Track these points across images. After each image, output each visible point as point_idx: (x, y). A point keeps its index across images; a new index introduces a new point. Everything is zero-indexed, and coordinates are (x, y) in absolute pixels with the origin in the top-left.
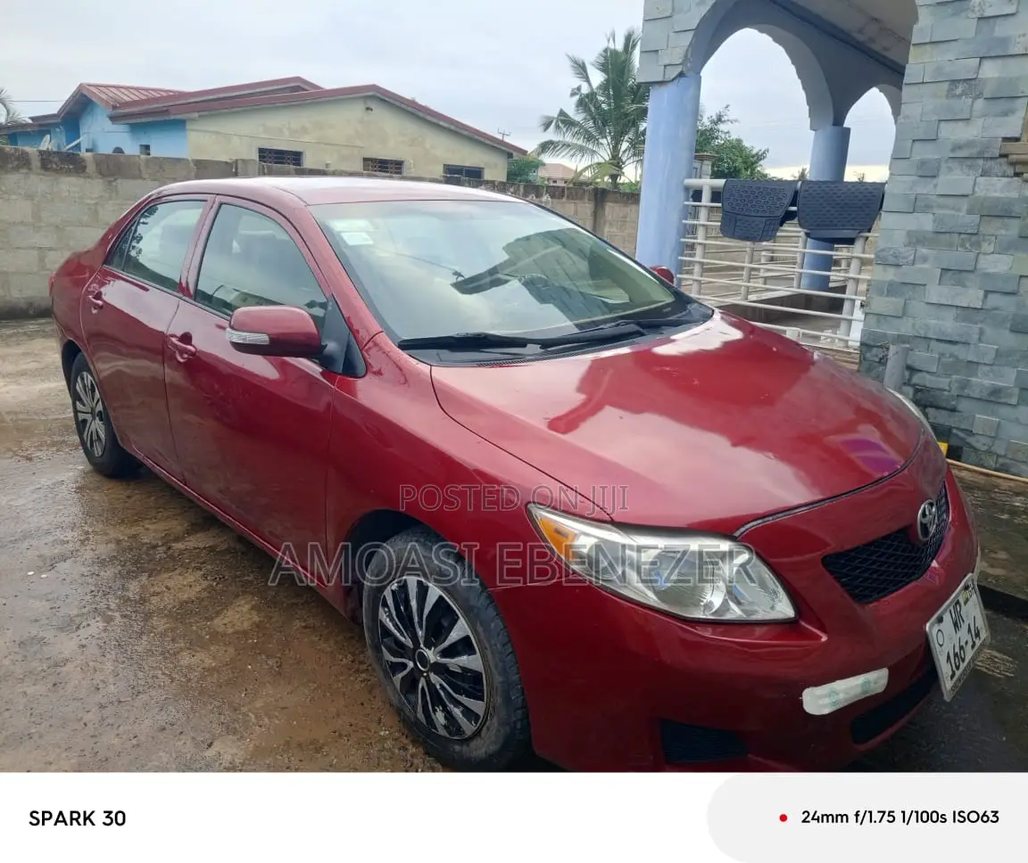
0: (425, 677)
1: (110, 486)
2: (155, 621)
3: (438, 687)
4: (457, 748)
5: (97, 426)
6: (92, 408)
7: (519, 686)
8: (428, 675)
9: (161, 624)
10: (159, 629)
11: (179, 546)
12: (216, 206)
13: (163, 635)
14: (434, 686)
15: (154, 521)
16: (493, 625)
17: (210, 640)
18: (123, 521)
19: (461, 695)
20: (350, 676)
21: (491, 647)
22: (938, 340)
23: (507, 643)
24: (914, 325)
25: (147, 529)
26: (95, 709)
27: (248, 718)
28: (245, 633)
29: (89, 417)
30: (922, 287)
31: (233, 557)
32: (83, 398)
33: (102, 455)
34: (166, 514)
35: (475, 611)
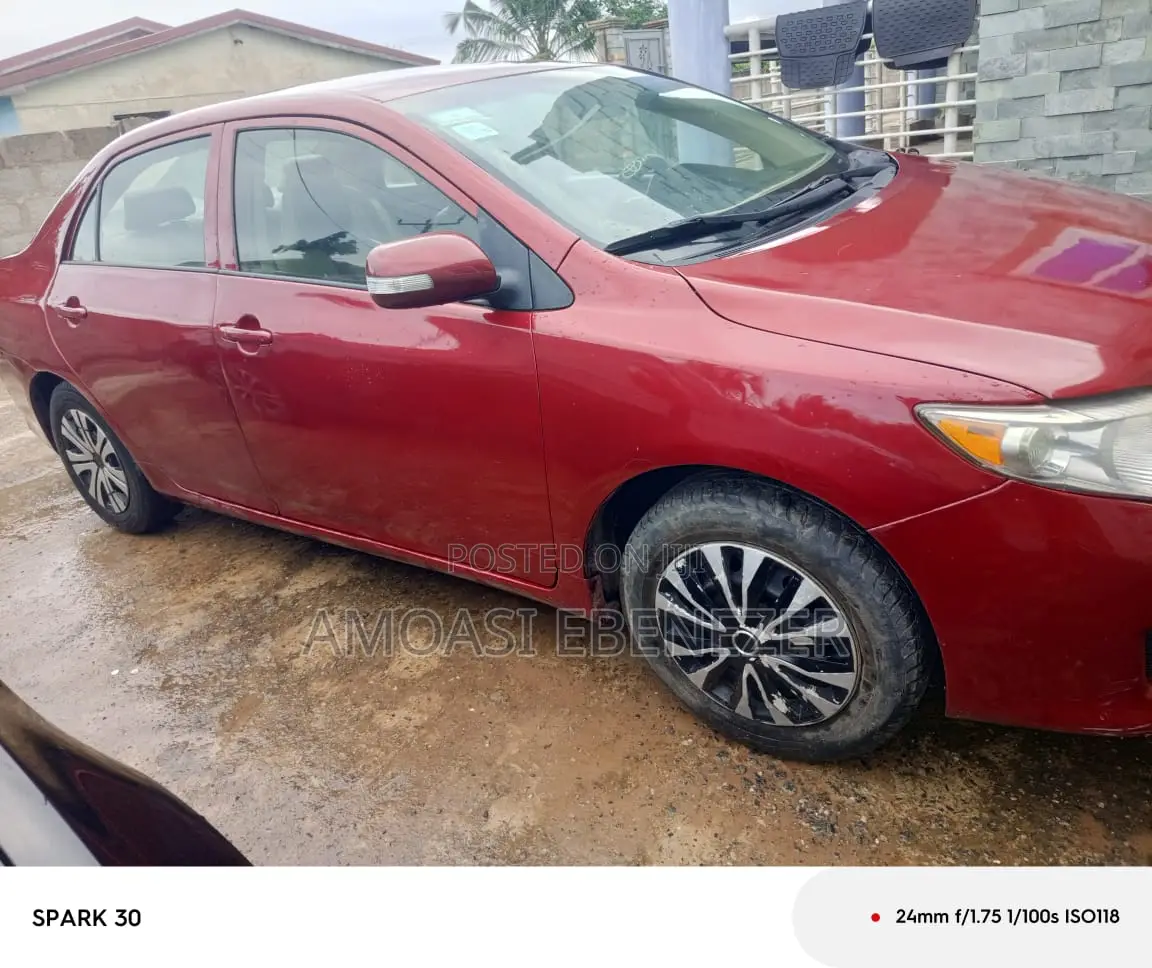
0: (752, 663)
1: (150, 545)
2: (315, 687)
3: (777, 670)
4: (809, 735)
5: (110, 474)
6: (94, 454)
7: (912, 641)
8: (758, 659)
9: (327, 688)
10: (328, 695)
11: (286, 593)
12: (232, 137)
13: (337, 699)
14: (770, 670)
15: (234, 571)
16: (863, 575)
17: (400, 691)
18: (194, 582)
19: (819, 671)
20: (601, 687)
21: (865, 602)
22: (1065, 158)
23: (887, 593)
24: (1034, 146)
25: (234, 583)
26: (310, 814)
27: (511, 770)
28: (439, 672)
29: (93, 466)
30: (1039, 99)
31: (362, 587)
32: (78, 445)
33: (126, 509)
34: (244, 561)
35: (833, 564)
